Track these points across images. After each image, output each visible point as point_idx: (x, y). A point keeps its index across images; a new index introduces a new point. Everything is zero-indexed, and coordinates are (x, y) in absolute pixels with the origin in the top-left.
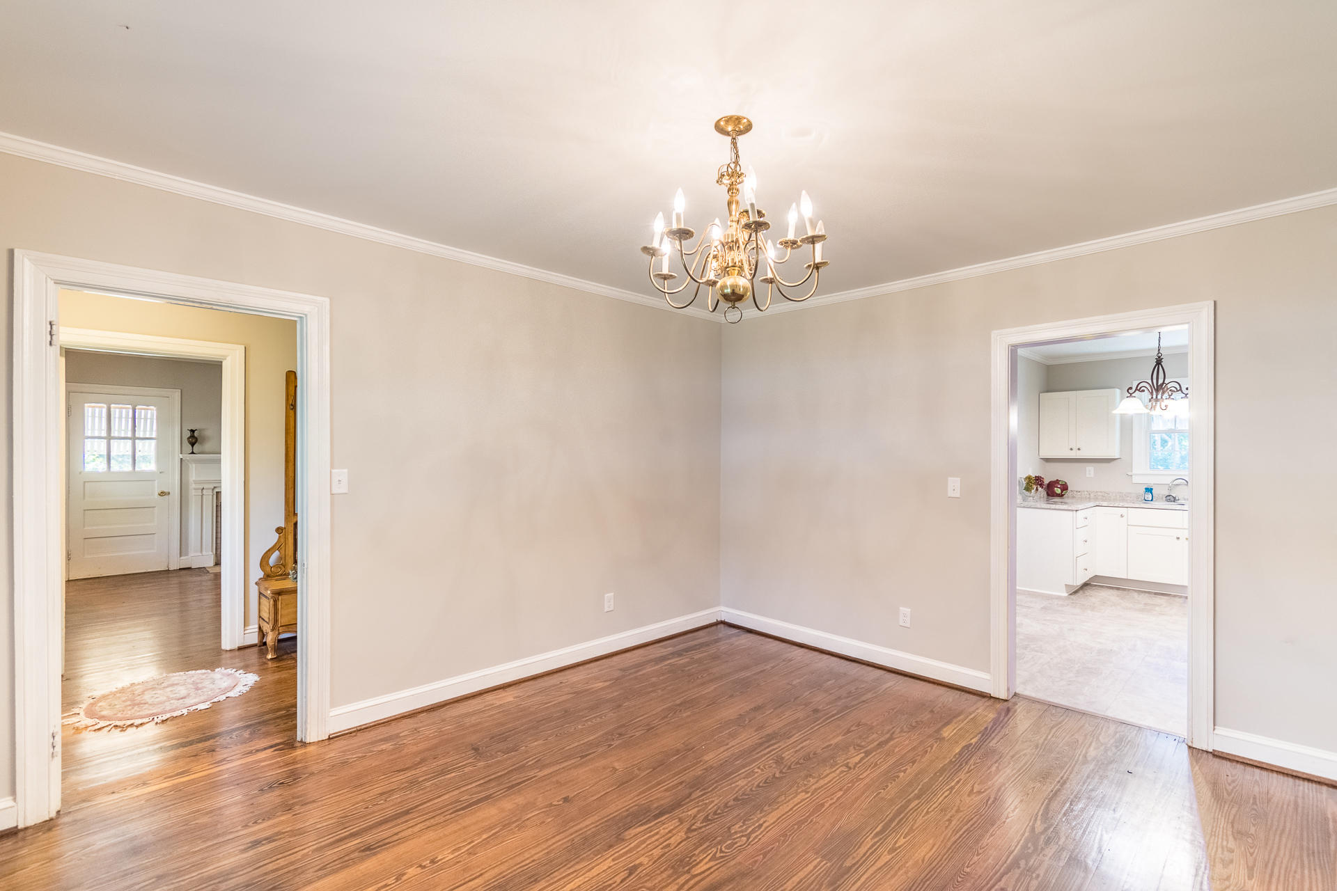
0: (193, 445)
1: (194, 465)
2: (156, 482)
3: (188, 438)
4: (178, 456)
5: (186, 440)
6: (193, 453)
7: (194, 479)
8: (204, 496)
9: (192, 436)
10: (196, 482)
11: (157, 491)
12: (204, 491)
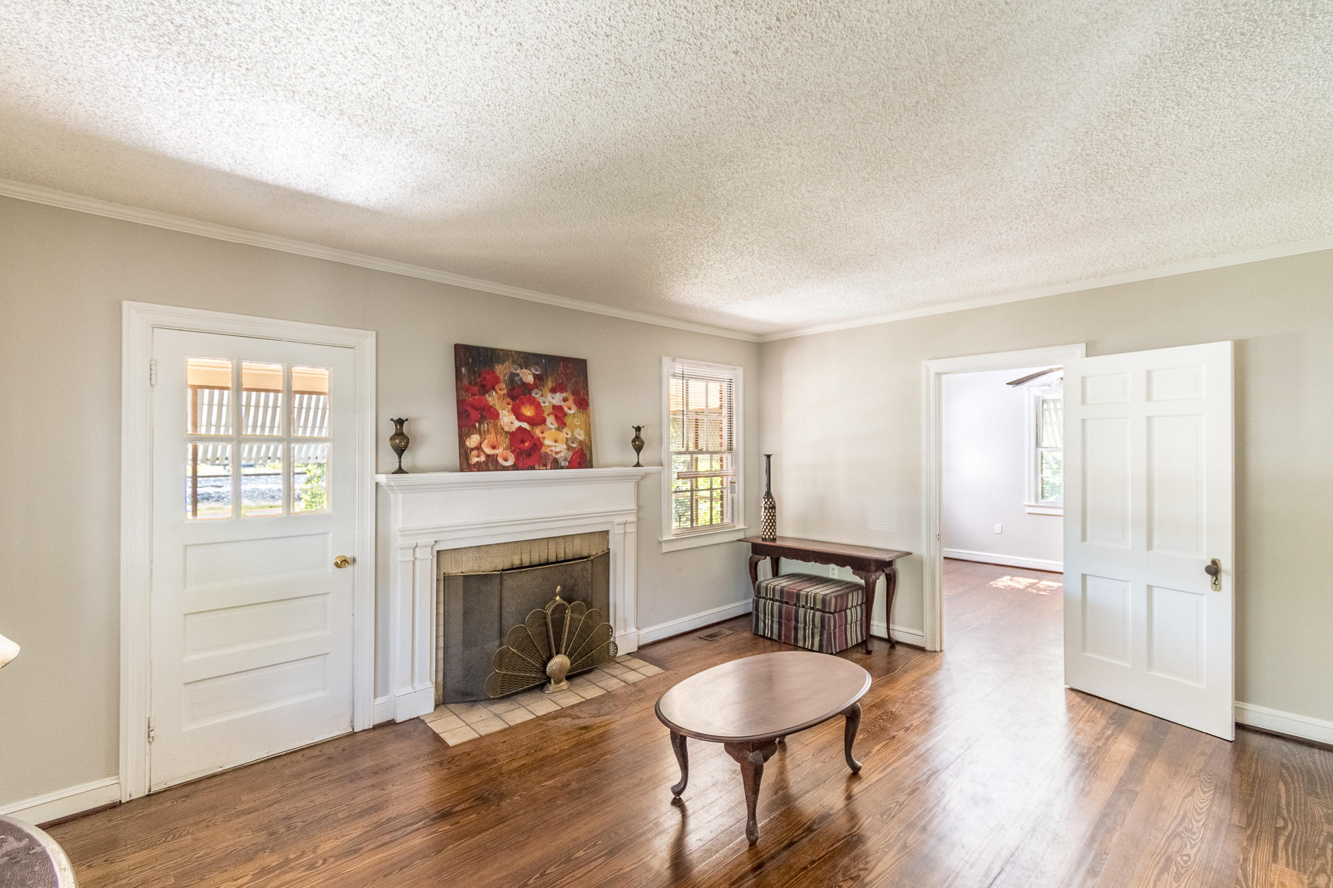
0: (400, 451)
1: (400, 496)
2: (330, 535)
3: (392, 439)
4: (370, 478)
5: (388, 443)
6: (400, 471)
7: (400, 526)
8: (417, 562)
9: (400, 434)
10: (405, 533)
11: (332, 558)
12: (418, 550)
